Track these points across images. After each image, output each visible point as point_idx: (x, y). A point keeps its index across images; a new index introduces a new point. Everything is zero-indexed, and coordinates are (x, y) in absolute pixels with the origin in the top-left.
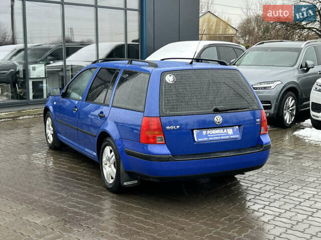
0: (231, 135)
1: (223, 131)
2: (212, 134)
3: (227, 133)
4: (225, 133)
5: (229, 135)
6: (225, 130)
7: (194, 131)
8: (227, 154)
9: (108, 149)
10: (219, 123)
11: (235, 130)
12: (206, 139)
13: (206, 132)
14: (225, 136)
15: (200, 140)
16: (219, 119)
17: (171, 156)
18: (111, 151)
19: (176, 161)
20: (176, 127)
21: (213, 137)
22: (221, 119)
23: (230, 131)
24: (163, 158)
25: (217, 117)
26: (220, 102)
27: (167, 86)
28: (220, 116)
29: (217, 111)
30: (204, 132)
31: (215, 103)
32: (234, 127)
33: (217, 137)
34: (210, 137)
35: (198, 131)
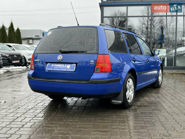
0: (68, 69)
2: (57, 67)
4: (65, 67)
6: (66, 65)
7: (48, 64)
11: (72, 66)
12: (52, 69)
13: (53, 65)
14: (64, 69)
17: (31, 76)
20: (38, 60)
21: (56, 68)
22: (62, 57)
33: (59, 69)
34: (54, 68)
35: (50, 64)
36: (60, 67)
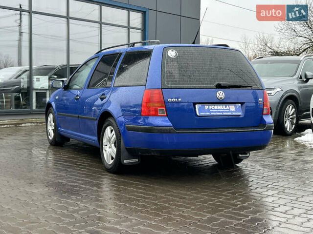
0: (234, 112)
1: (226, 107)
2: (215, 109)
3: (229, 109)
4: (227, 109)
5: (231, 112)
6: (228, 106)
7: (196, 106)
8: (230, 130)
9: (108, 129)
10: (221, 98)
11: (238, 107)
12: (208, 114)
13: (208, 107)
14: (227, 112)
15: (202, 114)
16: (221, 94)
17: (172, 128)
18: (112, 131)
19: (177, 133)
20: (178, 100)
21: (216, 112)
22: (223, 94)
23: (232, 108)
24: (164, 130)
25: (219, 92)
26: (223, 79)
27: (169, 60)
28: (222, 92)
29: (219, 87)
30: (206, 107)
31: (217, 79)
32: (237, 105)
33: (219, 112)
34: (212, 112)
35: (200, 105)
36: (219, 109)
